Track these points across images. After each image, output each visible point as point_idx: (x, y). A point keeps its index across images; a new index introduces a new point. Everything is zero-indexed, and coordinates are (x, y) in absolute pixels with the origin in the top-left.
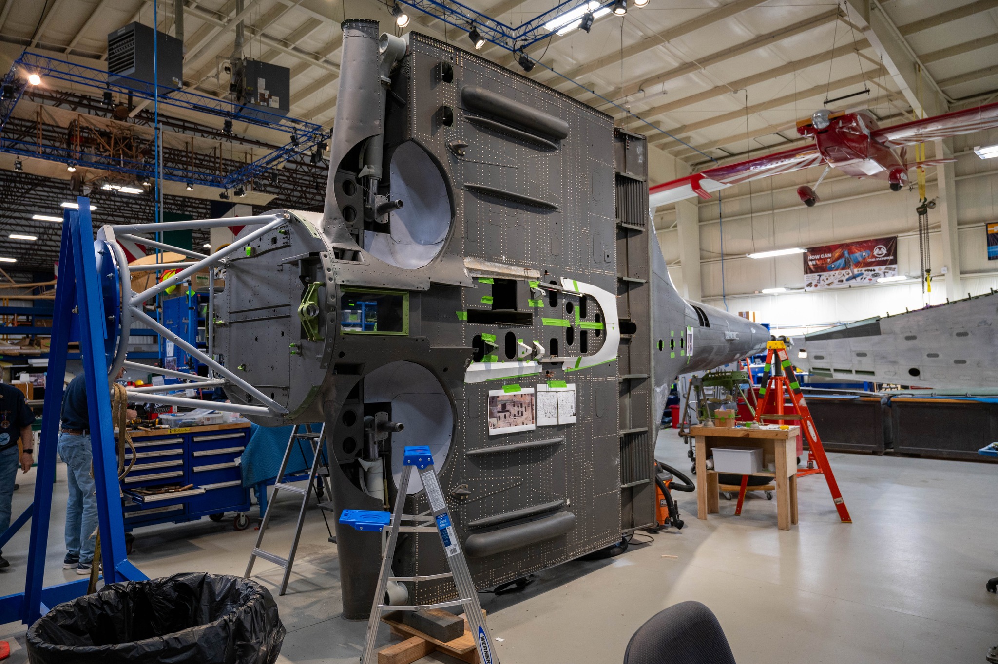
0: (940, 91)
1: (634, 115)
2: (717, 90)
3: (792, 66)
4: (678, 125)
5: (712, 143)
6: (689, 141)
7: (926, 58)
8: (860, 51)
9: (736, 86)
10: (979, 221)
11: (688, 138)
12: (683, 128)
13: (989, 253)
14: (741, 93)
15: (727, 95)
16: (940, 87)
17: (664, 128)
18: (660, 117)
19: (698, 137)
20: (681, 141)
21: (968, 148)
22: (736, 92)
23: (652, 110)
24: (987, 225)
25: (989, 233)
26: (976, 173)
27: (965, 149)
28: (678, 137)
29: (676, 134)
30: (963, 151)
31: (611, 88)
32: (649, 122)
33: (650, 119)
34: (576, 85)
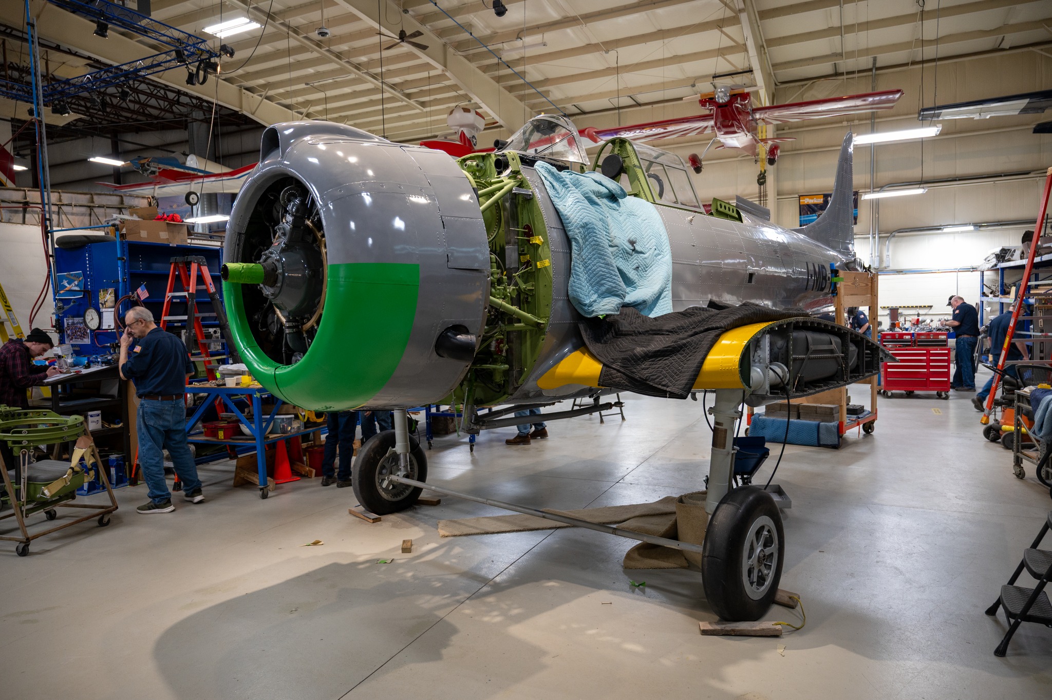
0: (773, 74)
1: (504, 62)
2: (590, 48)
3: (662, 34)
4: (541, 78)
5: (569, 99)
6: (548, 95)
7: (772, 42)
8: (723, 29)
9: (609, 45)
10: (793, 193)
11: (548, 92)
12: (546, 81)
13: (800, 221)
14: (612, 54)
15: (597, 54)
16: (774, 70)
17: (529, 79)
18: (529, 68)
19: (557, 93)
20: (541, 94)
21: (788, 128)
22: (607, 52)
23: (522, 60)
24: (800, 197)
25: (801, 204)
26: (792, 151)
27: (785, 128)
28: (540, 89)
29: (538, 88)
30: (784, 130)
31: (488, 32)
32: (516, 71)
33: (518, 69)
34: (456, 24)
